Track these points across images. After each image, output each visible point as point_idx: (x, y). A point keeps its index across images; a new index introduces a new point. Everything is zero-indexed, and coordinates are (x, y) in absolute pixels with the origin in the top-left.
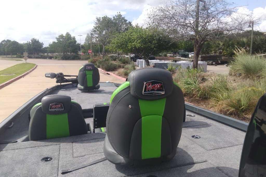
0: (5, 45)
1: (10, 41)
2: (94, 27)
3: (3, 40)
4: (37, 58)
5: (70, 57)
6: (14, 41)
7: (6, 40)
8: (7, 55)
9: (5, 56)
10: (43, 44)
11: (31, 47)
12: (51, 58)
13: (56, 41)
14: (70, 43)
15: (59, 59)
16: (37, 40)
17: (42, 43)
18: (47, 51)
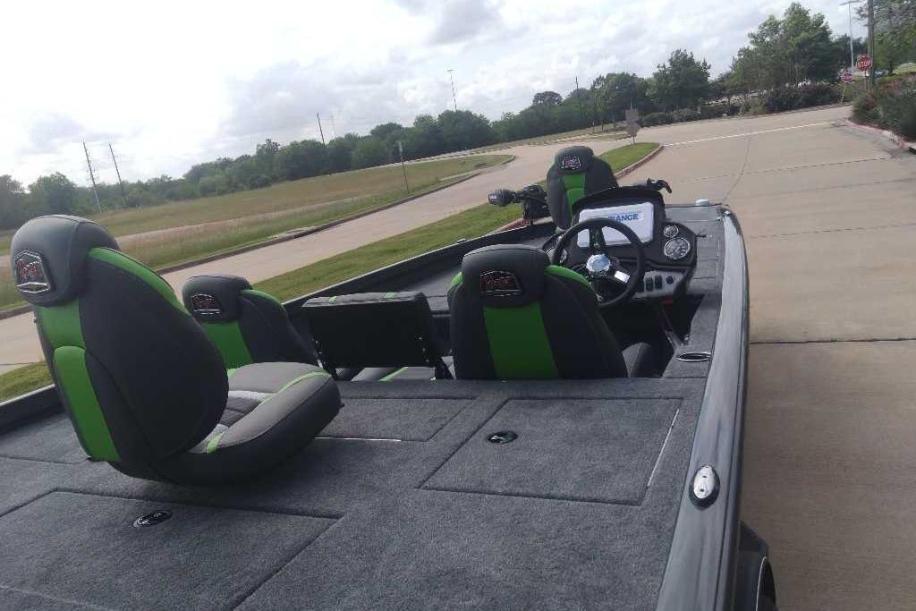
3: (598, 76)
4: (689, 119)
5: (796, 97)
6: (623, 74)
7: (605, 77)
8: (604, 123)
9: (599, 128)
10: (709, 68)
11: (671, 84)
12: (733, 111)
13: (752, 47)
14: (800, 46)
15: (756, 114)
16: (689, 55)
17: (705, 64)
18: (724, 89)
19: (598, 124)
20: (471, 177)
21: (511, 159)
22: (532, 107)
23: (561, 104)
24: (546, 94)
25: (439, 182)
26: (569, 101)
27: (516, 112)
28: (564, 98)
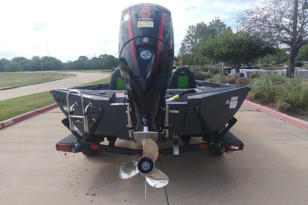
0: (102, 59)
1: (107, 55)
2: (185, 36)
3: (101, 54)
7: (103, 55)
8: (104, 69)
19: (102, 69)
20: (65, 78)
21: (75, 75)
22: (78, 60)
23: (89, 61)
24: (83, 57)
25: (52, 78)
26: (91, 60)
27: (73, 61)
28: (89, 59)
